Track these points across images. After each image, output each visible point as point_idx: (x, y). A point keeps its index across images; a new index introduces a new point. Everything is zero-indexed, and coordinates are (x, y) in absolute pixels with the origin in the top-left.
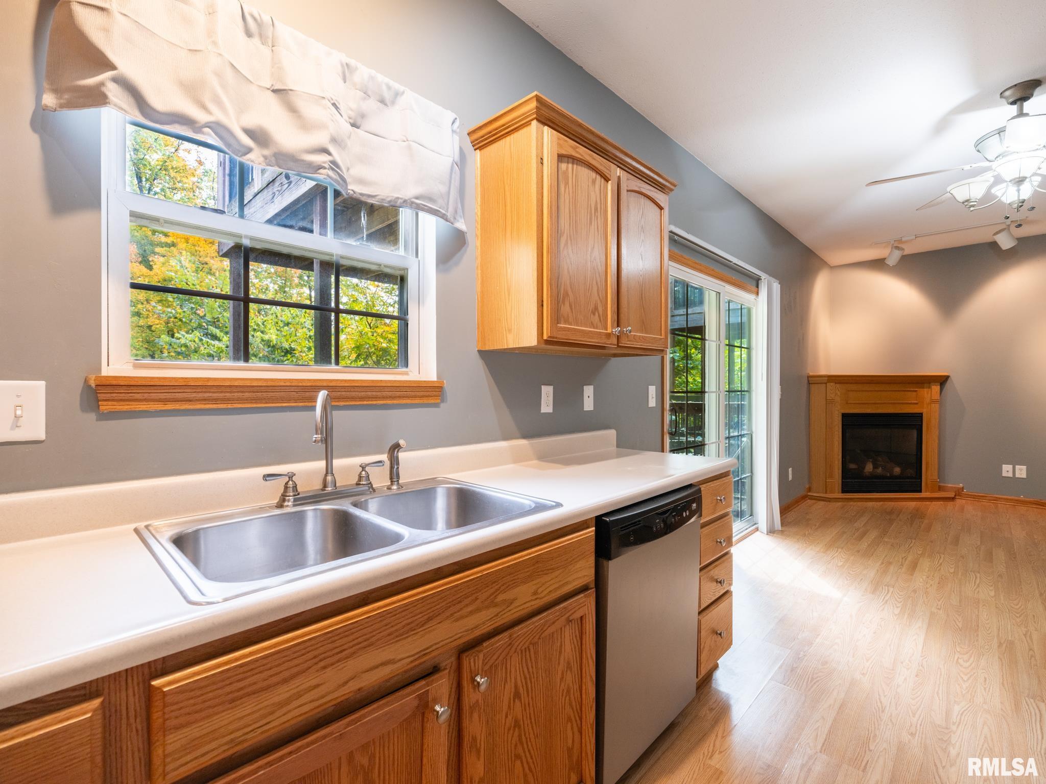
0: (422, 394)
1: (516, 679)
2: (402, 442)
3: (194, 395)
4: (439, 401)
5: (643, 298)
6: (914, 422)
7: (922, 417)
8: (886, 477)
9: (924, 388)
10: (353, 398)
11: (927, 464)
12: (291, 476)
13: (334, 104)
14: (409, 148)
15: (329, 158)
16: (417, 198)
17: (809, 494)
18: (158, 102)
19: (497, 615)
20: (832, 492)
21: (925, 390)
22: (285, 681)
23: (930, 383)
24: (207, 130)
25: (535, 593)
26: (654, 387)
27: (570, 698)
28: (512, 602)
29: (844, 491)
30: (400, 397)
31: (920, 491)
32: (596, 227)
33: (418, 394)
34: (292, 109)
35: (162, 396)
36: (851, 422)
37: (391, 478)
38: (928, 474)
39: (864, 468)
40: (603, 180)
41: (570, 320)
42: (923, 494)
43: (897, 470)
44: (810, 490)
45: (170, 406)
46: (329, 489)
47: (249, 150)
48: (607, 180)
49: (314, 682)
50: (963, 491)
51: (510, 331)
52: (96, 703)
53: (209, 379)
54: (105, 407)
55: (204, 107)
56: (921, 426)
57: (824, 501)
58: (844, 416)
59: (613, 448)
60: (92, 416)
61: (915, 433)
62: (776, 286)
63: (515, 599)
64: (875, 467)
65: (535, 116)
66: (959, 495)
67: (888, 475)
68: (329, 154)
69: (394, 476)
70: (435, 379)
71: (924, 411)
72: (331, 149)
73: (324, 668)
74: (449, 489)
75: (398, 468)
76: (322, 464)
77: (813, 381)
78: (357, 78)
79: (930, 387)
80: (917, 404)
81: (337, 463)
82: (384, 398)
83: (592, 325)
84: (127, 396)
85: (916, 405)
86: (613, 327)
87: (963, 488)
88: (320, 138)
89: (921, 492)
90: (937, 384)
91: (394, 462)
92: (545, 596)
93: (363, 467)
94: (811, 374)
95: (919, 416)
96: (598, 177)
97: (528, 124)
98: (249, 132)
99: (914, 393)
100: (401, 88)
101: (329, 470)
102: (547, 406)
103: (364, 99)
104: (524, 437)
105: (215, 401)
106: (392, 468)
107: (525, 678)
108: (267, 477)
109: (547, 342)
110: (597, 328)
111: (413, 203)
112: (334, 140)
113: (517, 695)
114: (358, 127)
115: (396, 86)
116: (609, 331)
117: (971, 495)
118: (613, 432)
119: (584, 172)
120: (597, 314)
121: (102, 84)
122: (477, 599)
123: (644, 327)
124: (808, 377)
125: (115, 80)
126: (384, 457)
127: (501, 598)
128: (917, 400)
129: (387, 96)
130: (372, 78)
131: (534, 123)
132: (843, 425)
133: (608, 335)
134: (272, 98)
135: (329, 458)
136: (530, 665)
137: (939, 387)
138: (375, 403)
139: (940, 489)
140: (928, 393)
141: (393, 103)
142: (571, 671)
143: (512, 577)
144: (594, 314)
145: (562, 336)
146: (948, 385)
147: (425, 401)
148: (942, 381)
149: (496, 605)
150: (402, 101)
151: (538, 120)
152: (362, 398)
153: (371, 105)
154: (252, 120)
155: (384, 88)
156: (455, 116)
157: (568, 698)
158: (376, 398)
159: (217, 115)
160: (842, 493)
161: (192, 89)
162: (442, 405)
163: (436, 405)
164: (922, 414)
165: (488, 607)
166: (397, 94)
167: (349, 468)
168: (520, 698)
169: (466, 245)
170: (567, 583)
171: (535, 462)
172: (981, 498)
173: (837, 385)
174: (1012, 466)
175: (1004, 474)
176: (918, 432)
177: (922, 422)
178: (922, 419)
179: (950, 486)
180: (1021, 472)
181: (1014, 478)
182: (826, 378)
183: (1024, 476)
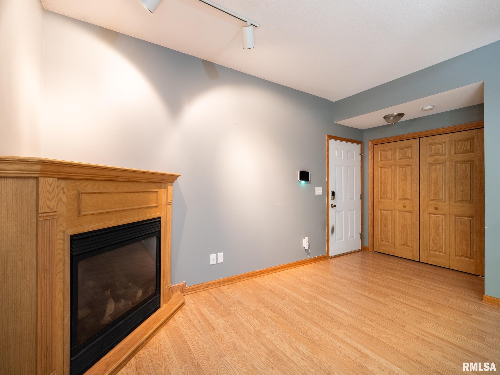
6: (155, 228)
7: (160, 221)
9: (161, 188)
21: (163, 190)
23: (166, 183)
31: (160, 307)
38: (165, 283)
42: (162, 309)
50: (185, 286)
56: (160, 231)
58: (75, 239)
61: (154, 240)
66: (183, 292)
71: (162, 215)
79: (166, 188)
80: (157, 207)
85: (156, 209)
87: (185, 284)
90: (171, 184)
99: (155, 194)
117: (192, 289)
128: (157, 203)
137: (172, 187)
140: (164, 194)
164: (160, 218)
172: (198, 288)
173: (60, 181)
174: (215, 254)
175: (212, 263)
176: (157, 238)
177: (160, 228)
178: (160, 224)
179: (175, 285)
180: (221, 260)
181: (217, 264)
182: (39, 167)
183: (222, 261)
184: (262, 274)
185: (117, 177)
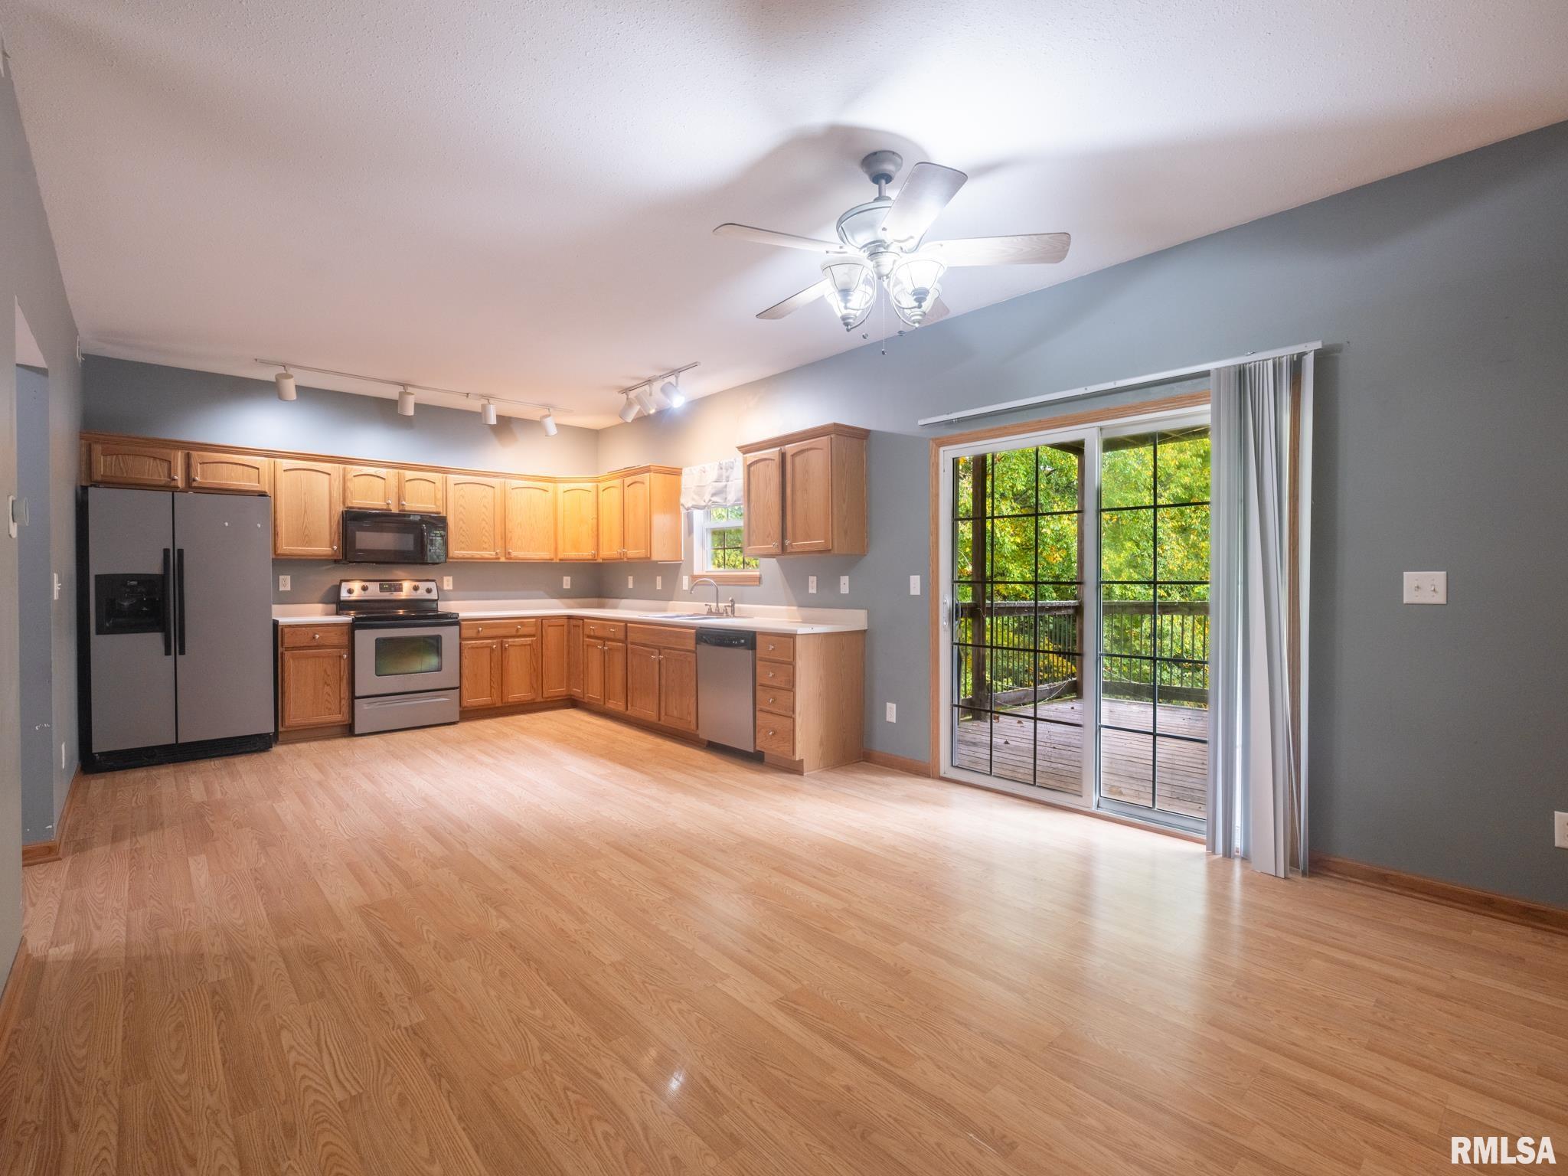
0: (753, 580)
5: (808, 517)
12: (710, 606)
30: (747, 581)
32: (770, 490)
40: (773, 461)
41: (756, 543)
69: (733, 612)
70: (759, 574)
75: (734, 609)
76: (715, 604)
82: (742, 582)
83: (767, 543)
86: (776, 542)
91: (733, 606)
93: (725, 606)
96: (770, 461)
101: (717, 606)
102: (813, 590)
104: (797, 605)
108: (706, 605)
110: (769, 545)
112: (713, 495)
114: (728, 482)
116: (774, 545)
118: (864, 611)
119: (762, 465)
120: (770, 537)
123: (808, 535)
133: (774, 548)
138: (739, 583)
145: (751, 553)
147: (754, 583)
152: (735, 582)
163: (759, 586)
167: (722, 607)
170: (686, 645)
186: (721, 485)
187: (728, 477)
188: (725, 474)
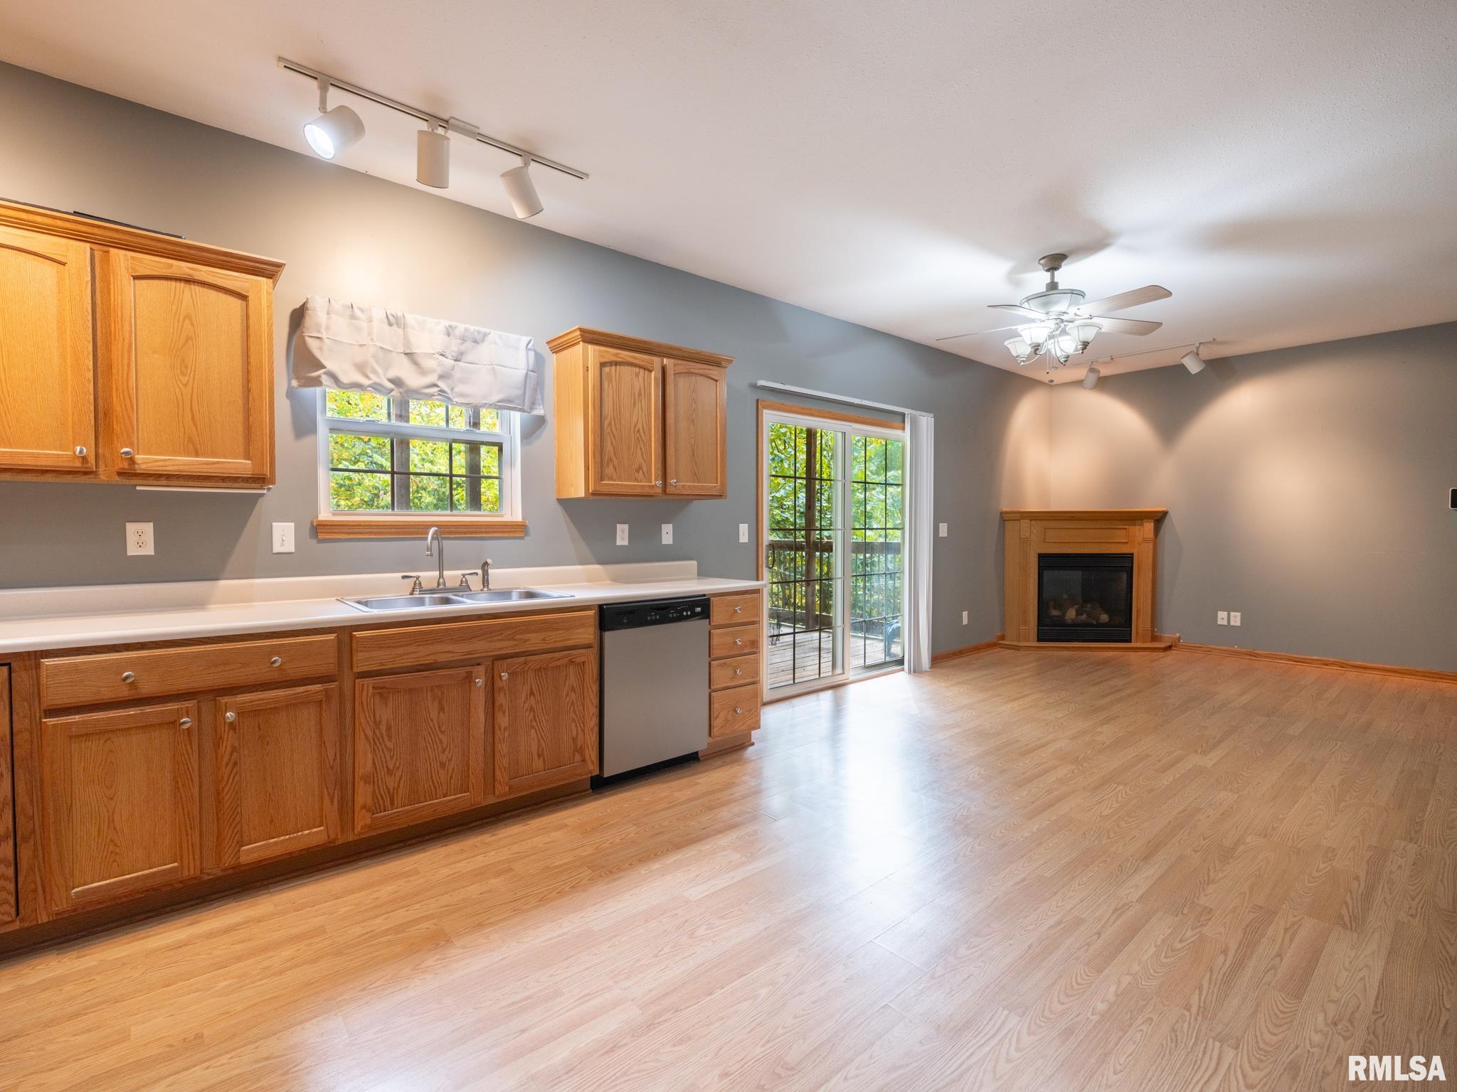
0: (509, 530)
1: (531, 687)
2: (489, 561)
3: (364, 530)
4: (523, 535)
5: (695, 454)
6: (1123, 564)
7: (1132, 557)
8: (1092, 625)
9: (1135, 525)
10: (460, 533)
11: (1138, 611)
12: (418, 578)
13: (442, 355)
14: (493, 369)
15: (437, 389)
16: (499, 402)
17: (1000, 642)
18: (345, 379)
19: (516, 645)
20: (1029, 641)
21: (1137, 527)
22: (402, 646)
23: (1142, 520)
24: (369, 388)
25: (544, 640)
26: (746, 525)
27: (574, 709)
28: (526, 641)
29: (1039, 640)
30: (493, 532)
31: (1129, 641)
32: (640, 408)
33: (506, 530)
34: (416, 363)
35: (347, 531)
36: (1048, 562)
37: (483, 584)
38: (1140, 622)
39: (1064, 614)
40: (646, 372)
41: (614, 478)
42: (1133, 645)
43: (1104, 618)
44: (1003, 638)
45: (351, 536)
46: (441, 587)
47: (392, 390)
48: (651, 371)
49: (415, 650)
50: (1179, 641)
51: (572, 486)
52: (335, 635)
53: (371, 521)
54: (321, 536)
55: (367, 377)
56: (1132, 567)
57: (1013, 649)
58: (1041, 556)
59: (696, 575)
60: (315, 541)
61: (1124, 576)
62: (927, 422)
63: (529, 640)
64: (1079, 613)
65: (581, 340)
66: (1175, 646)
67: (1095, 623)
68: (438, 387)
69: (485, 582)
70: (520, 520)
71: (1135, 551)
72: (440, 383)
73: (419, 645)
74: (520, 592)
75: (488, 578)
76: (437, 573)
77: (1005, 518)
78: (457, 332)
79: (1142, 525)
80: (1127, 543)
81: (446, 573)
82: (482, 532)
83: (636, 480)
84: (330, 531)
85: (1126, 545)
86: (656, 480)
87: (1179, 637)
88: (432, 378)
89: (1131, 642)
90: (1150, 520)
91: (485, 574)
92: (550, 643)
93: (464, 576)
94: (1005, 509)
95: (1130, 557)
96: (642, 370)
97: (578, 343)
98: (391, 381)
99: (1125, 531)
100: (488, 331)
101: (441, 576)
102: (622, 540)
103: (463, 343)
104: (601, 562)
105: (375, 533)
106: (484, 577)
107: (538, 686)
108: (404, 577)
109: (594, 494)
110: (641, 482)
111: (496, 405)
112: (441, 377)
113: (532, 693)
114: (459, 361)
115: (484, 330)
116: (653, 484)
117: (1187, 646)
118: (694, 563)
119: (626, 370)
120: (641, 472)
121: (319, 376)
122: (502, 634)
123: (696, 477)
124: (1001, 513)
125: (325, 373)
126: (480, 572)
127: (518, 637)
128: (1126, 539)
129: (478, 337)
130: (466, 330)
131: (581, 343)
132: (1039, 566)
133: (652, 487)
134: (404, 357)
135: (441, 569)
136: (541, 680)
137: (1152, 524)
138: (474, 536)
139: (1154, 638)
140: (1140, 530)
141: (483, 341)
142: (575, 692)
143: (527, 628)
144: (638, 472)
145: (604, 490)
146: (1167, 520)
147: (512, 535)
148: (1159, 519)
149: (515, 640)
150: (489, 338)
151: (583, 341)
152: (465, 533)
153: (468, 344)
154: (393, 373)
155: (476, 333)
156: (529, 338)
157: (572, 708)
158: (475, 533)
159: (374, 378)
160: (1038, 641)
161: (361, 368)
162: (526, 538)
163: (521, 538)
164: (1132, 554)
165: (509, 640)
166: (485, 335)
167: (455, 577)
168: (534, 696)
169: (545, 424)
170: (569, 639)
171: (609, 582)
172: (1196, 648)
173: (1032, 522)
174: (1226, 613)
175: (1220, 622)
176: (1127, 574)
177: (1132, 564)
178: (1133, 560)
179: (1167, 635)
180: (1236, 619)
181: (1229, 626)
182: (1019, 515)
183: (1238, 624)
184: (1327, 665)
185: (1073, 517)
186: (449, 362)
187: (462, 354)
188: (454, 347)
